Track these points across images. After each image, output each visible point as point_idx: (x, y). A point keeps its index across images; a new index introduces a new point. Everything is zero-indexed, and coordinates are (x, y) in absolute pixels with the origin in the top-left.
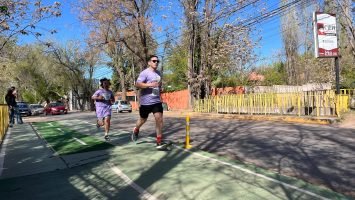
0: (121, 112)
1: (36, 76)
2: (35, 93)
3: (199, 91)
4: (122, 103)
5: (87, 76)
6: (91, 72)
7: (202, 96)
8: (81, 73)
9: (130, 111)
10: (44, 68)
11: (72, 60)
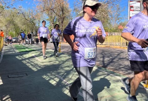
1: (14, 25)
2: (14, 33)
8: (34, 24)
10: (18, 21)
11: (31, 17)
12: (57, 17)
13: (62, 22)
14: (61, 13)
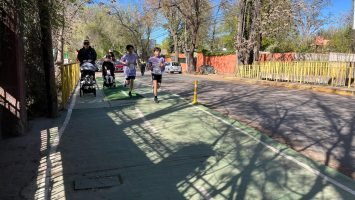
0: (172, 72)
1: (103, 36)
3: (247, 56)
4: (174, 64)
5: (145, 37)
6: (149, 34)
7: (250, 61)
8: (140, 35)
9: (180, 73)
10: (109, 28)
11: (133, 20)
12: (184, 20)
13: (196, 31)
14: (194, 12)
